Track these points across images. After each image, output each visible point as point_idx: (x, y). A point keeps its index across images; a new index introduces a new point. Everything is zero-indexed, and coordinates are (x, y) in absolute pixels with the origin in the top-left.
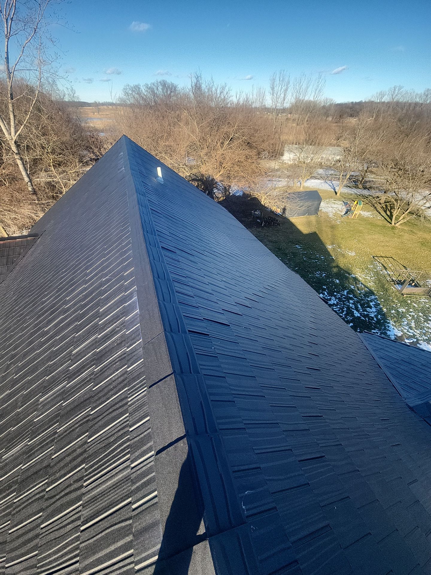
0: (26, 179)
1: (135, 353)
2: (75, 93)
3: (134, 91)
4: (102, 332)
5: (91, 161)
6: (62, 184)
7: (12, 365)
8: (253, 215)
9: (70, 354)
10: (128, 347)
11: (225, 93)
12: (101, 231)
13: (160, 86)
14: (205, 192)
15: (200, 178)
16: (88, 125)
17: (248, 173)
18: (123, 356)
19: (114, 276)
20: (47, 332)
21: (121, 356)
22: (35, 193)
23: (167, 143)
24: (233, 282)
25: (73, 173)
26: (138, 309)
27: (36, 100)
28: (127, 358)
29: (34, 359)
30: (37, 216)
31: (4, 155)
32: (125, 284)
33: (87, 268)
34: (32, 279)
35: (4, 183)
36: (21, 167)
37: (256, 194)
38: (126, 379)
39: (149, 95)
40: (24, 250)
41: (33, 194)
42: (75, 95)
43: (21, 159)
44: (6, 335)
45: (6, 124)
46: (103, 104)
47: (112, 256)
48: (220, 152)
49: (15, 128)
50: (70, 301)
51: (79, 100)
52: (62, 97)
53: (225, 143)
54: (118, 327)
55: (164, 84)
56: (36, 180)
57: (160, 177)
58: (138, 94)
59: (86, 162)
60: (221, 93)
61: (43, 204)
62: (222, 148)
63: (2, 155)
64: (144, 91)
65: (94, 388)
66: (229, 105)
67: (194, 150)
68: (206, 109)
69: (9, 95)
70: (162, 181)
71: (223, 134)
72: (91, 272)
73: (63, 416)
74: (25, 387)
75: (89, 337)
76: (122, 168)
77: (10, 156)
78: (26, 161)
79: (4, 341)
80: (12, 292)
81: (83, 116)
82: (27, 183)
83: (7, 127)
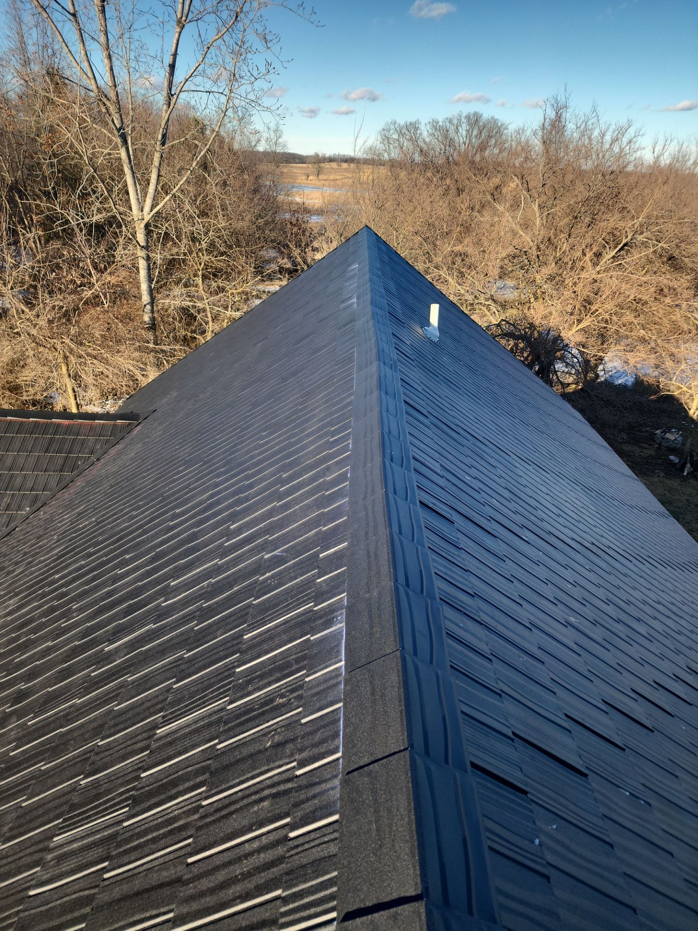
0: (146, 298)
1: (317, 790)
2: (280, 137)
3: (403, 135)
4: (242, 697)
5: (281, 273)
6: (209, 315)
7: (14, 718)
8: (658, 441)
9: (151, 733)
10: (301, 765)
11: (625, 140)
12: (279, 436)
13: (464, 126)
14: (530, 366)
15: (523, 332)
16: (290, 198)
17: (659, 332)
18: (282, 787)
19: (295, 552)
20: (108, 657)
21: (278, 783)
22: (153, 326)
23: (459, 248)
24: (597, 633)
25: (239, 293)
26: (341, 661)
27: (208, 150)
28: (295, 797)
29: (67, 718)
30: (143, 375)
31: (120, 247)
32: (318, 581)
33: (233, 517)
34: (104, 515)
35: (102, 302)
36: (143, 273)
37: (675, 387)
38: (280, 860)
39: (435, 142)
40: (101, 446)
41: (149, 329)
42: (280, 140)
43: (148, 259)
44: (18, 638)
45: (139, 190)
46: (331, 160)
47: (296, 501)
48: (590, 273)
49: (154, 199)
50: (178, 590)
51: (286, 151)
52: (253, 144)
53: (604, 254)
54: (282, 696)
55: (474, 120)
56: (163, 302)
57: (434, 327)
58: (411, 139)
59: (269, 275)
60: (614, 141)
61: (163, 351)
62: (595, 264)
63: (116, 248)
64: (425, 134)
65: (191, 855)
66: (630, 168)
67: (522, 268)
68: (569, 177)
69: (160, 137)
70: (435, 336)
71: (604, 234)
72: (239, 530)
73: (99, 909)
74: (29, 786)
75: (204, 702)
76: (350, 298)
77: (129, 250)
78: (154, 263)
79: (11, 652)
80: (55, 534)
81: (287, 181)
82: (145, 306)
83: (140, 195)
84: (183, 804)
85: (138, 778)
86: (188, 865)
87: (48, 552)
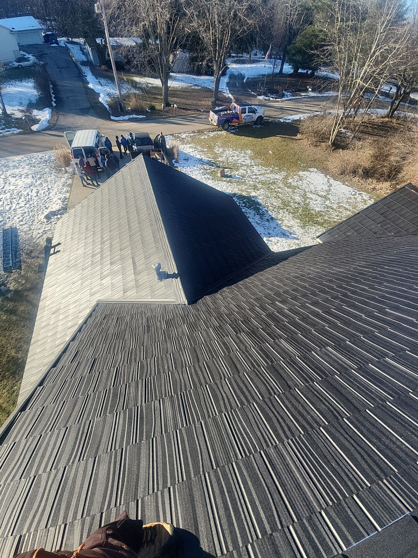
7: (339, 300)
20: (385, 313)
44: (357, 277)
65: (369, 409)
73: (328, 381)
74: (331, 324)
80: (396, 251)
84: (384, 396)
85: (368, 363)
86: (366, 411)
87: (389, 256)
